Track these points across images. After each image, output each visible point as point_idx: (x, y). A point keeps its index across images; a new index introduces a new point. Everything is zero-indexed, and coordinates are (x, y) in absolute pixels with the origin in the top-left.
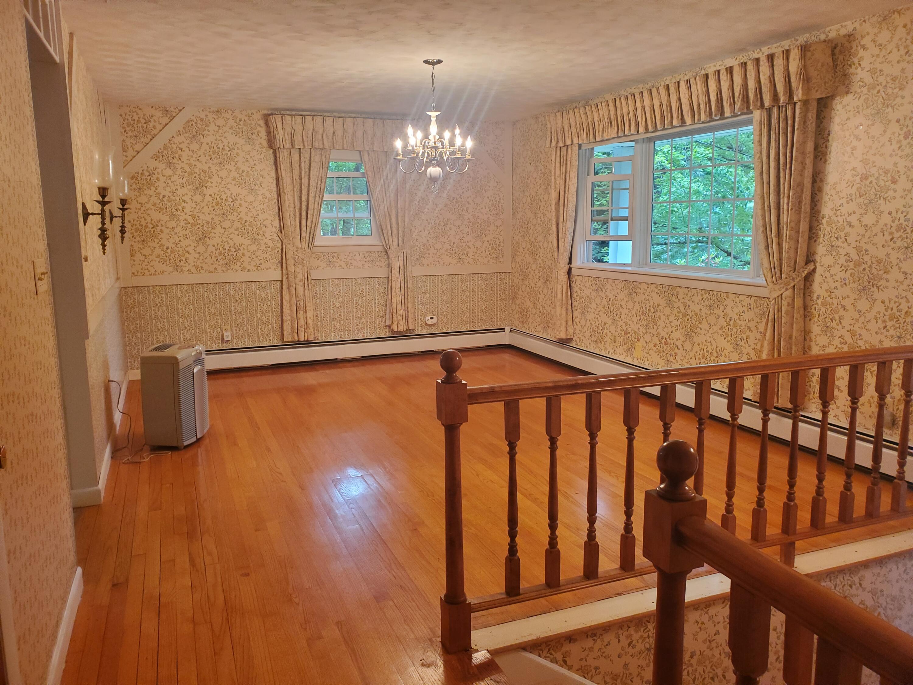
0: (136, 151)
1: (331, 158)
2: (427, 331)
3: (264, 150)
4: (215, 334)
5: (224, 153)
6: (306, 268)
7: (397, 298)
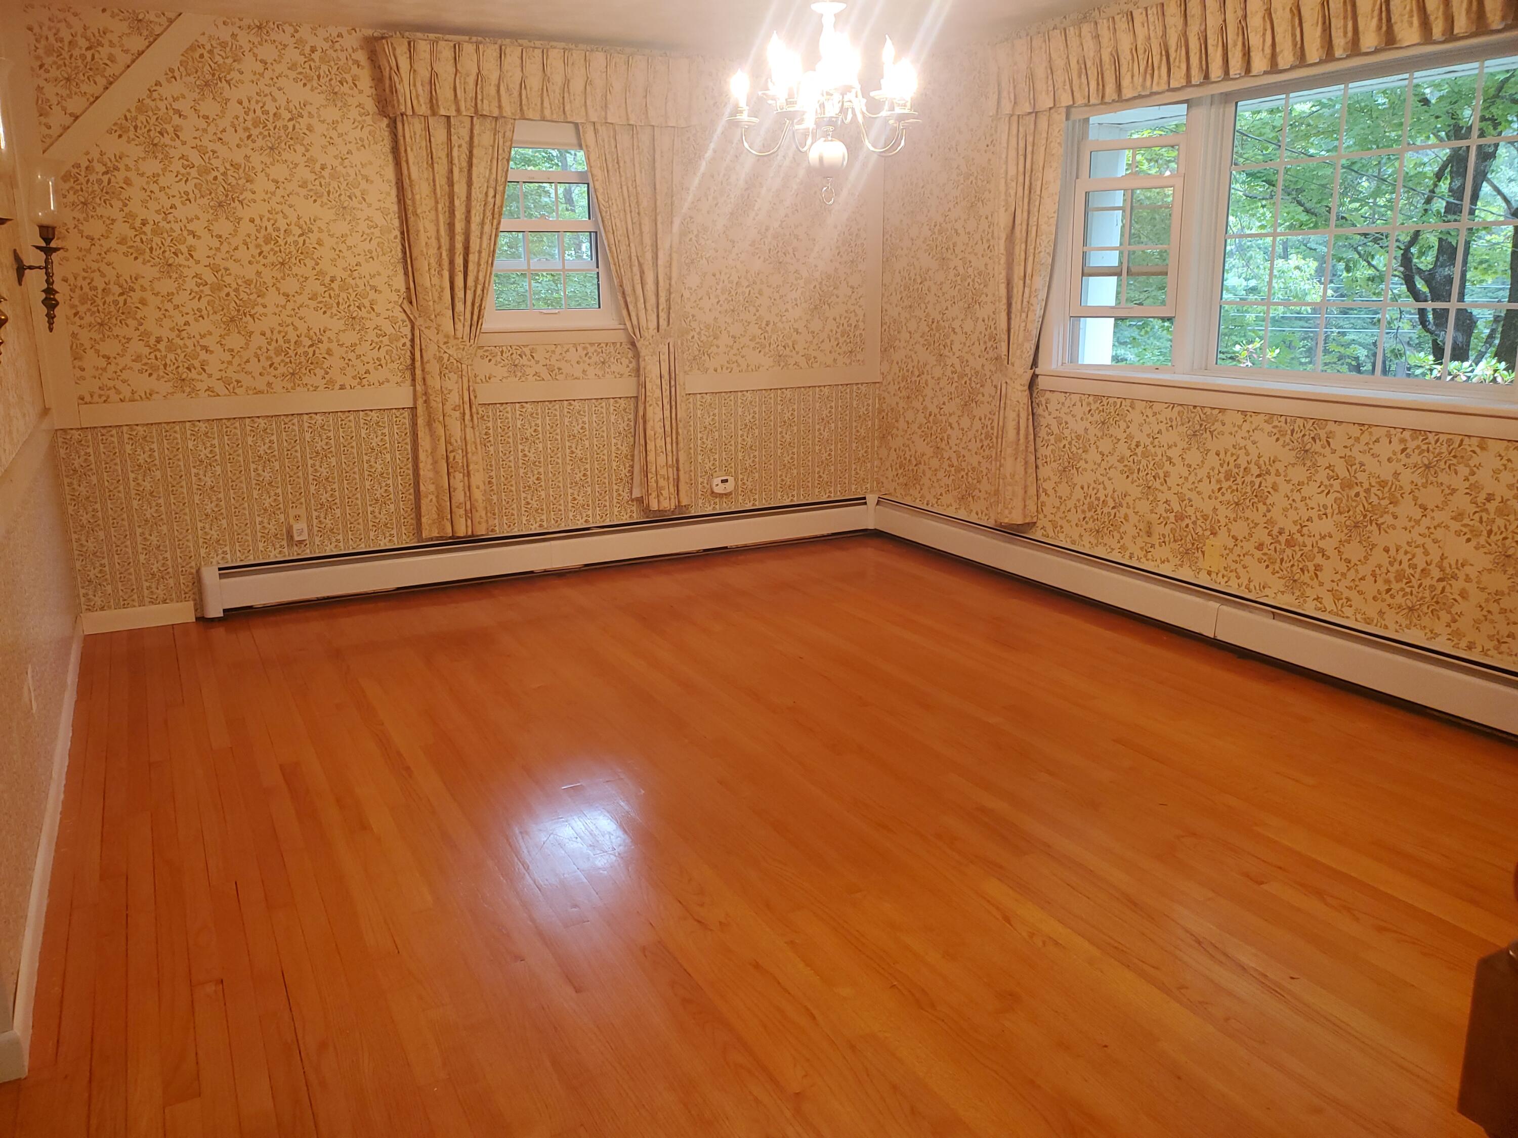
0: (71, 115)
1: (514, 138)
2: (714, 508)
3: (369, 119)
4: (272, 528)
5: (279, 124)
6: (465, 379)
7: (656, 443)
